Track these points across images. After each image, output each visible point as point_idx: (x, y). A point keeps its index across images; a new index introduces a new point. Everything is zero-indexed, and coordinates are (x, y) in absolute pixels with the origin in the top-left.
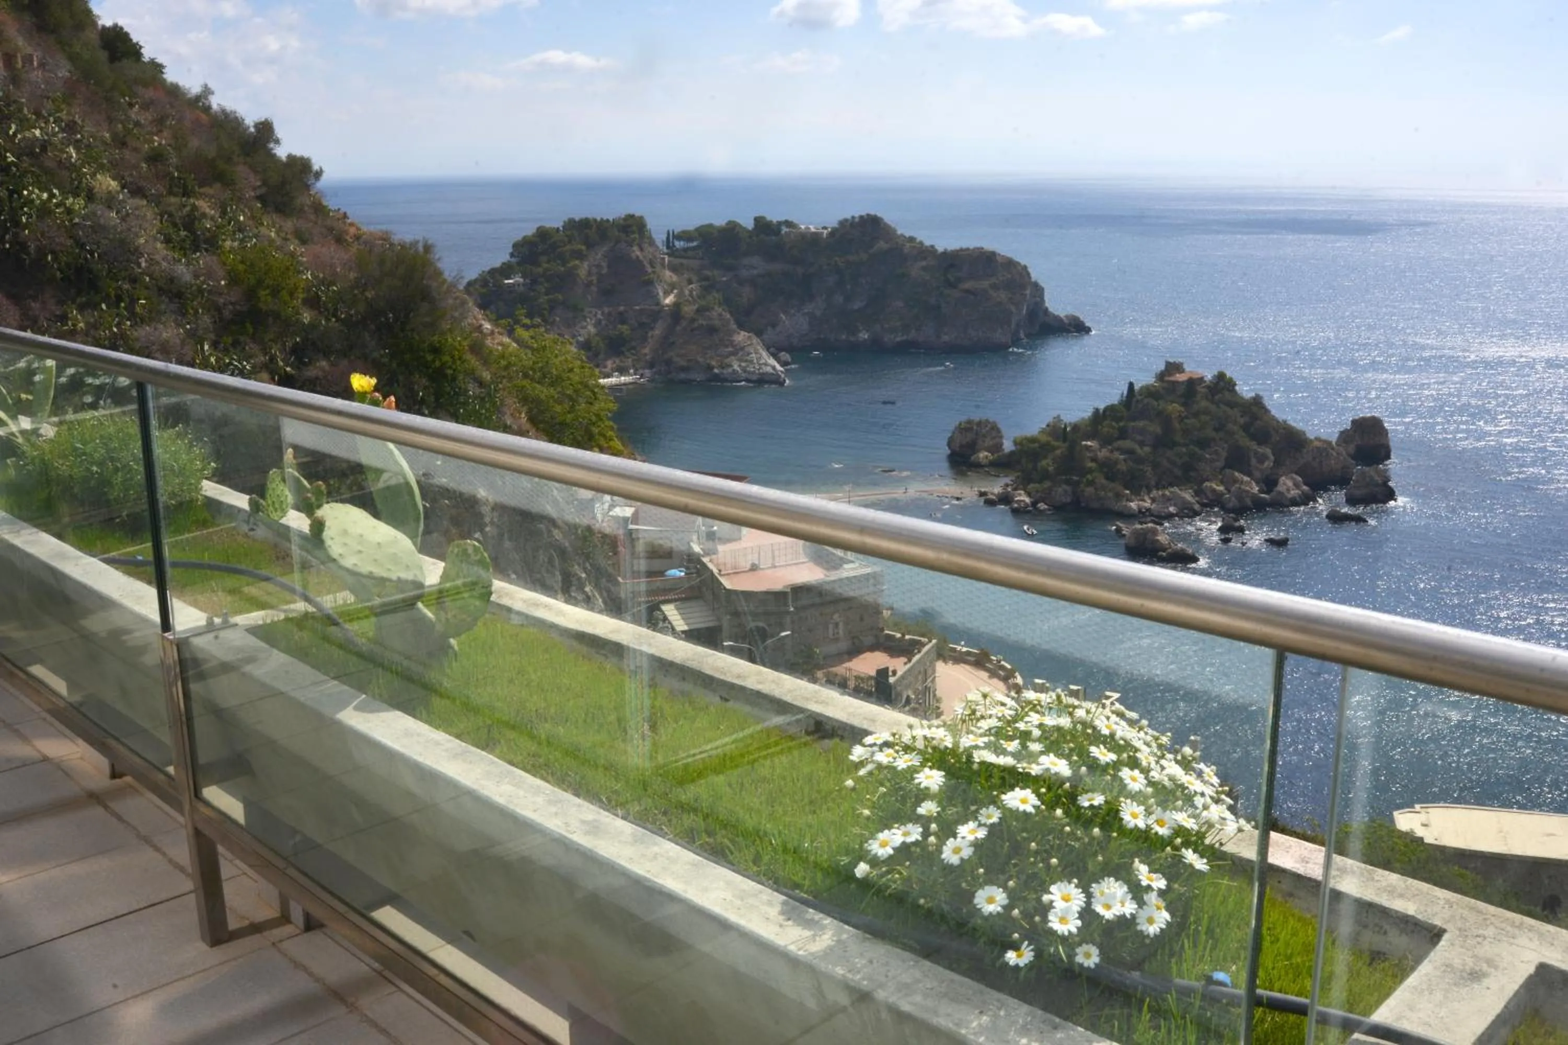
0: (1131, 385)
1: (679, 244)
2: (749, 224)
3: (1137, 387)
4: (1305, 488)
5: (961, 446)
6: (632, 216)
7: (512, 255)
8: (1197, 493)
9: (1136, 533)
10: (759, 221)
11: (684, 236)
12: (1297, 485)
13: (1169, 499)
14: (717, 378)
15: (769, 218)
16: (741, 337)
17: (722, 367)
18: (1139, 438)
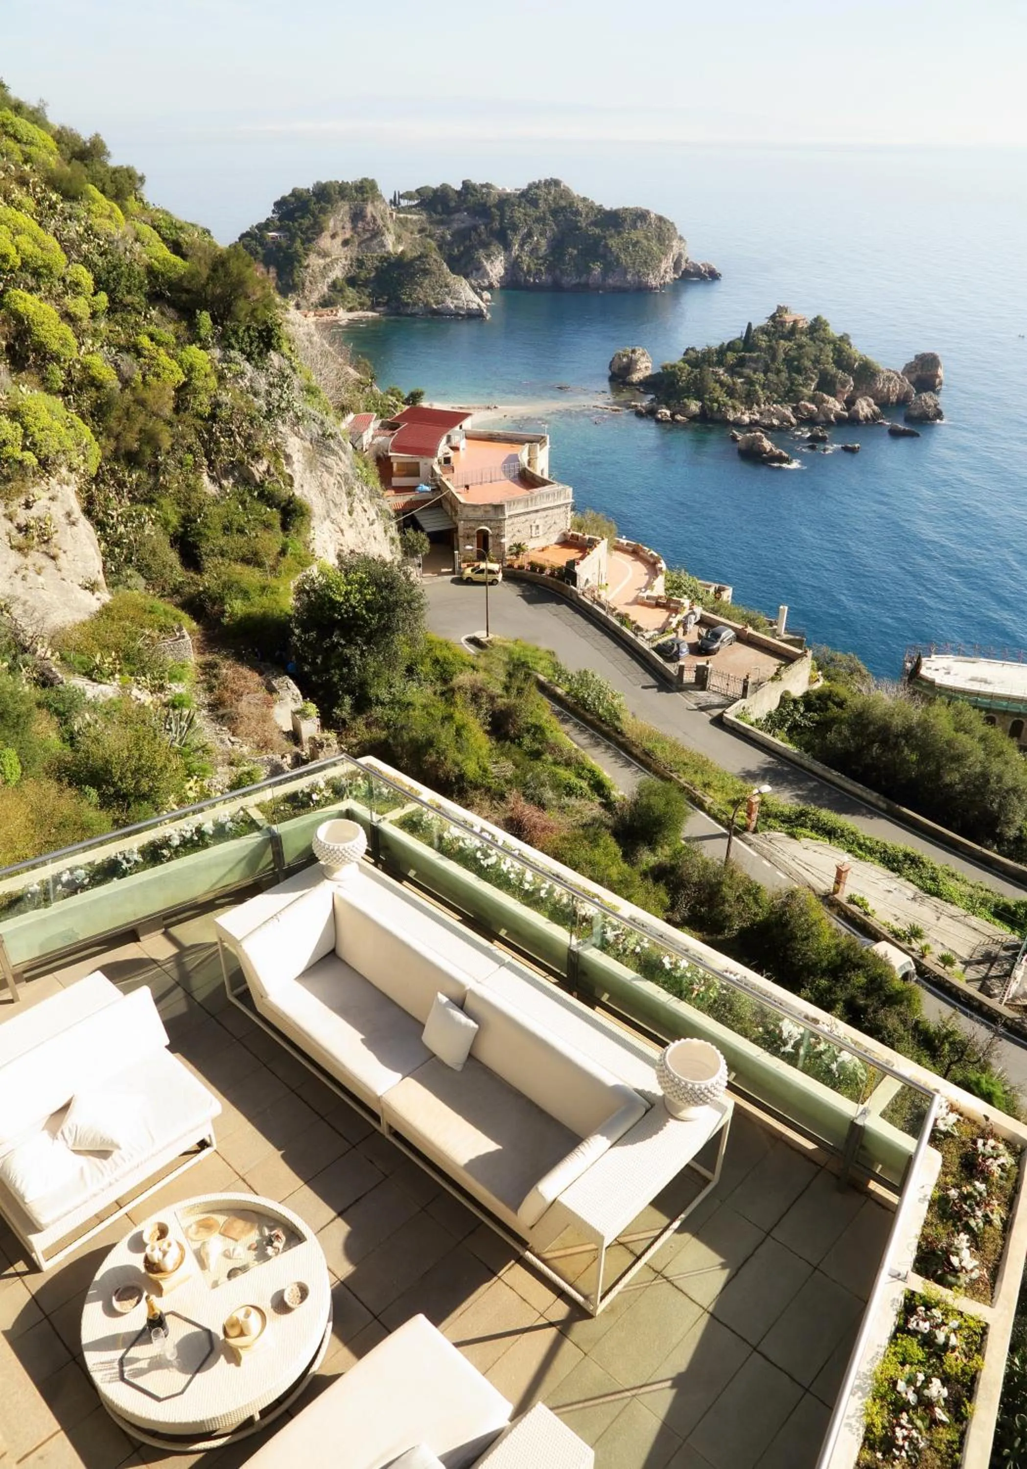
0: (750, 325)
1: (404, 203)
2: (458, 187)
3: (754, 327)
4: (876, 408)
5: (619, 369)
6: (366, 179)
7: (274, 212)
8: (795, 410)
9: (748, 439)
10: (466, 185)
11: (408, 196)
12: (869, 405)
13: (773, 414)
14: (435, 312)
15: (473, 181)
16: (452, 278)
17: (437, 303)
18: (754, 365)
